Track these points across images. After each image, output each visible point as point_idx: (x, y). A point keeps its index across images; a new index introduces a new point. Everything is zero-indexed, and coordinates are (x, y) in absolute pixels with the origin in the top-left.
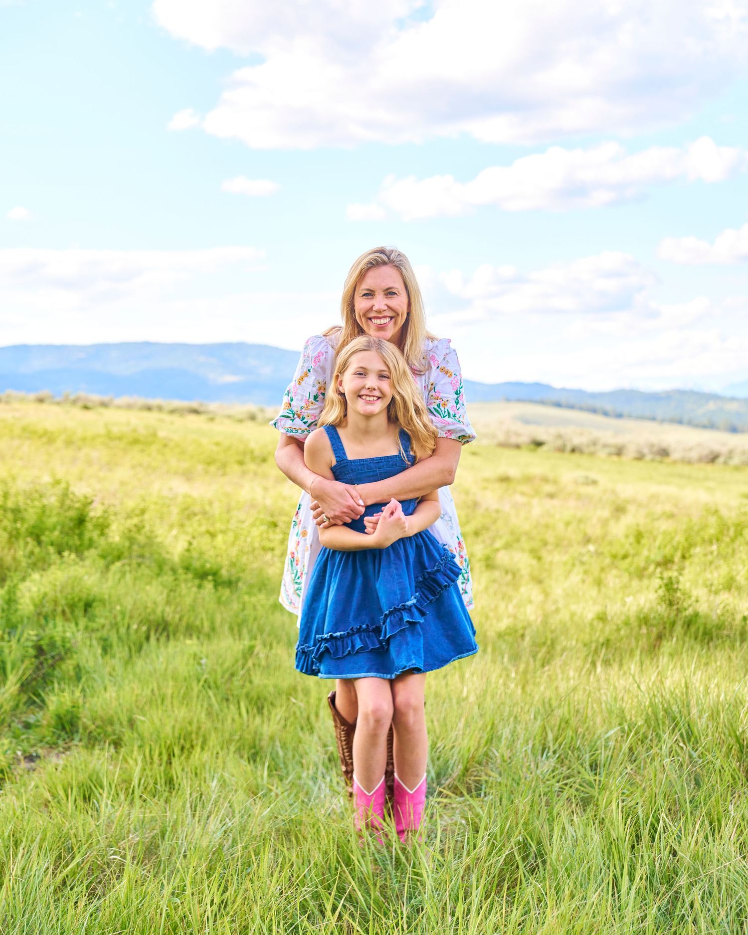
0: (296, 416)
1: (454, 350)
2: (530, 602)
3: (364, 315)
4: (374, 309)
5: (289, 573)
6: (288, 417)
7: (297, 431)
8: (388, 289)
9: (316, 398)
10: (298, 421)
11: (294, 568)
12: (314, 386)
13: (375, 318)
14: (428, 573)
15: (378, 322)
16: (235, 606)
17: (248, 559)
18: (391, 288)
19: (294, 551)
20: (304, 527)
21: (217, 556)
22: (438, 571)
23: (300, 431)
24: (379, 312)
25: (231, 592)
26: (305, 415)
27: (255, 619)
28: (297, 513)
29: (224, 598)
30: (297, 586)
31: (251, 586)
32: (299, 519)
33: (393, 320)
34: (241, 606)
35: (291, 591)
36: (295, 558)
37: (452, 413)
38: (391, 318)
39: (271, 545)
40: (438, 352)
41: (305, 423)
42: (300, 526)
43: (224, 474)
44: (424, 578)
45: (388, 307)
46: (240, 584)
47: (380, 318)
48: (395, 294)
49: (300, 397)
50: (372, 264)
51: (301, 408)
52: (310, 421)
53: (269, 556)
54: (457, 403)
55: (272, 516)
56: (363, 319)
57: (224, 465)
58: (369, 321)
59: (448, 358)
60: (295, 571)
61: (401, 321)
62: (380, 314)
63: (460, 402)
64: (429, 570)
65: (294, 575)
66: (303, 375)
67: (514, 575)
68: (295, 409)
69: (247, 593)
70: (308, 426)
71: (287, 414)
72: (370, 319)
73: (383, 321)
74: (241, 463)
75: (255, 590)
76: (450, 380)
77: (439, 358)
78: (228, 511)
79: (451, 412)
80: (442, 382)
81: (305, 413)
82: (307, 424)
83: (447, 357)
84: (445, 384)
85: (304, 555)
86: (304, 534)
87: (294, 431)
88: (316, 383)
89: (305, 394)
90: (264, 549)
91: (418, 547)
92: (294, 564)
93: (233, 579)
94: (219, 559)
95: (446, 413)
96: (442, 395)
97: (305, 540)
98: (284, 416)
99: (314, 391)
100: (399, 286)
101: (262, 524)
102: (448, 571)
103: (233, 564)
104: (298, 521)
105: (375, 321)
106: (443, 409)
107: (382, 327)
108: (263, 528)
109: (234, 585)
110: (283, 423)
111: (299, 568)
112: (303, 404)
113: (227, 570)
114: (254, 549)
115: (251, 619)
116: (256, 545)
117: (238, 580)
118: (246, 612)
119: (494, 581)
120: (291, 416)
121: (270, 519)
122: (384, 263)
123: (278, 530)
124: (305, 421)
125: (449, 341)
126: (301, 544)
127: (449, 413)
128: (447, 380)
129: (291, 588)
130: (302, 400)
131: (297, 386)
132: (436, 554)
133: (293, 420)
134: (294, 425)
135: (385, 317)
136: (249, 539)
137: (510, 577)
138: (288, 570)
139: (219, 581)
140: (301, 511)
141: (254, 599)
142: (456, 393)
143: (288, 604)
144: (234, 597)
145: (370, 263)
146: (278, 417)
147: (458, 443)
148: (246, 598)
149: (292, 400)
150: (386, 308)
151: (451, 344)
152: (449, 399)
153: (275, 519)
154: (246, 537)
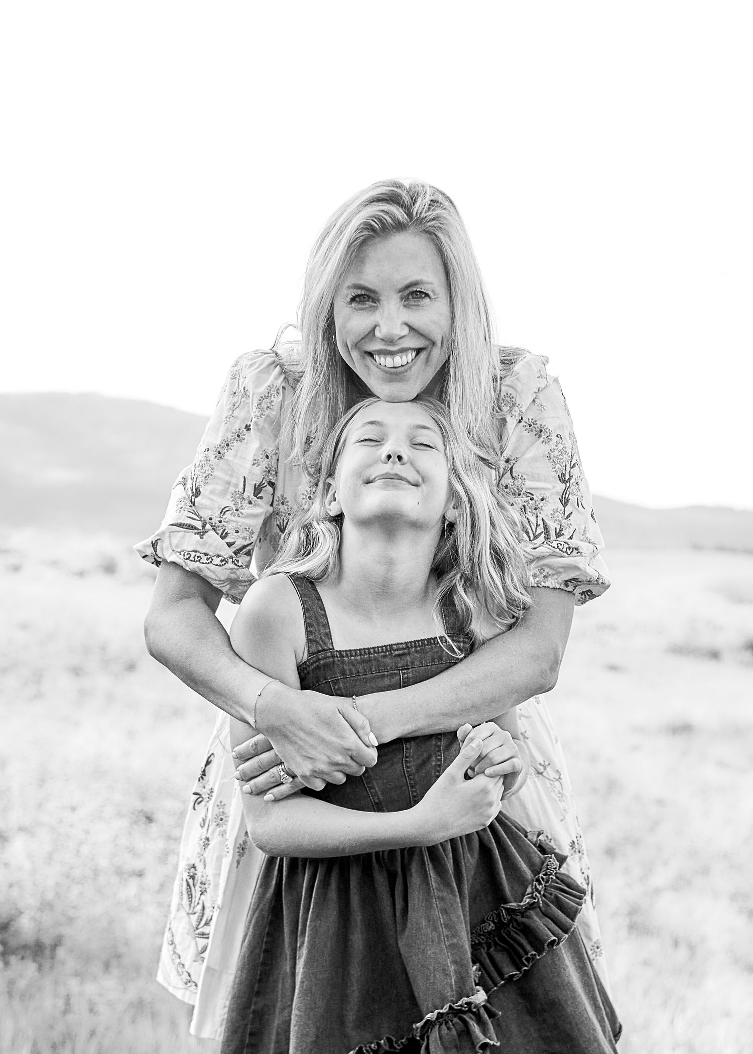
0: (208, 527)
1: (556, 380)
2: (727, 1014)
3: (356, 345)
4: (378, 333)
5: (183, 913)
6: (191, 527)
7: (210, 559)
8: (408, 287)
9: (258, 490)
10: (212, 536)
11: (195, 900)
12: (255, 463)
13: (381, 352)
14: (510, 911)
15: (388, 361)
16: (49, 1003)
17: (81, 894)
18: (416, 284)
19: (194, 860)
20: (221, 805)
21: (11, 886)
22: (531, 906)
23: (217, 561)
24: (390, 341)
25: (40, 968)
26: (230, 528)
27: (93, 1033)
28: (204, 773)
29: (22, 984)
30: (202, 942)
31: (86, 958)
32: (208, 787)
33: (423, 355)
34: (61, 1003)
35: (188, 957)
36: (199, 877)
37: (553, 526)
38: (419, 351)
39: (137, 865)
40: (519, 386)
41: (230, 545)
42: (211, 802)
43: (38, 696)
44: (500, 925)
45: (411, 328)
46: (61, 953)
47: (392, 354)
48: (427, 295)
49: (219, 488)
50: (373, 229)
51: (223, 512)
52: (240, 543)
53: (131, 889)
54: (565, 502)
55: (143, 798)
56: (355, 354)
57: (38, 677)
58: (368, 359)
59: (541, 399)
60: (199, 907)
61: (437, 356)
62: (391, 347)
63: (573, 499)
64: (513, 905)
65: (194, 918)
66: (230, 436)
67: (692, 949)
68: (205, 514)
69: (77, 974)
70: (235, 553)
71: (189, 521)
72: (371, 354)
73: (398, 360)
74: (77, 671)
75: (96, 968)
76: (546, 448)
77: (524, 402)
78: (42, 782)
79: (549, 522)
80: (529, 455)
81: (232, 522)
82: (233, 549)
83: (540, 395)
84: (535, 459)
85: (219, 867)
86: (221, 819)
87: (204, 560)
88: (261, 457)
89: (234, 481)
90: (119, 872)
91: (485, 851)
92: (196, 892)
93: (47, 940)
94: (15, 892)
95: (541, 529)
96: (529, 484)
97: (223, 834)
98: (180, 525)
99: (256, 476)
100: (432, 279)
101: (119, 815)
102: (554, 907)
103: (46, 906)
104: (205, 793)
105: (381, 360)
106: (533, 519)
107: (397, 374)
108: (123, 824)
109: (47, 952)
110: (175, 541)
111: (207, 899)
112: (228, 502)
113: (33, 919)
114: (96, 873)
115: (83, 1034)
116: (103, 863)
117: (57, 943)
118: (70, 1017)
119: (646, 963)
120: (199, 525)
121: (138, 805)
122: (400, 226)
123: (154, 828)
124: (228, 540)
125: (545, 362)
126: (212, 843)
127: (546, 527)
128: (540, 448)
129: (188, 948)
130: (223, 493)
131: (214, 461)
132: (524, 866)
133: (202, 534)
134: (204, 544)
135: (403, 351)
136: (85, 850)
137: (682, 953)
138: (180, 907)
139: (13, 943)
140: (212, 769)
141: (91, 989)
142: (562, 479)
143: (181, 985)
144: (47, 983)
145: (368, 227)
146: (164, 526)
147: (564, 595)
148: (74, 984)
149: (197, 493)
150: (406, 331)
151: (548, 367)
152: (547, 494)
153: (148, 807)
154: (81, 843)
